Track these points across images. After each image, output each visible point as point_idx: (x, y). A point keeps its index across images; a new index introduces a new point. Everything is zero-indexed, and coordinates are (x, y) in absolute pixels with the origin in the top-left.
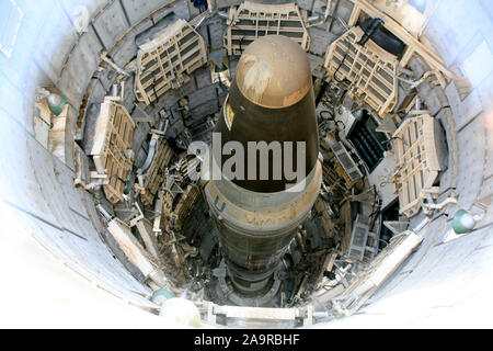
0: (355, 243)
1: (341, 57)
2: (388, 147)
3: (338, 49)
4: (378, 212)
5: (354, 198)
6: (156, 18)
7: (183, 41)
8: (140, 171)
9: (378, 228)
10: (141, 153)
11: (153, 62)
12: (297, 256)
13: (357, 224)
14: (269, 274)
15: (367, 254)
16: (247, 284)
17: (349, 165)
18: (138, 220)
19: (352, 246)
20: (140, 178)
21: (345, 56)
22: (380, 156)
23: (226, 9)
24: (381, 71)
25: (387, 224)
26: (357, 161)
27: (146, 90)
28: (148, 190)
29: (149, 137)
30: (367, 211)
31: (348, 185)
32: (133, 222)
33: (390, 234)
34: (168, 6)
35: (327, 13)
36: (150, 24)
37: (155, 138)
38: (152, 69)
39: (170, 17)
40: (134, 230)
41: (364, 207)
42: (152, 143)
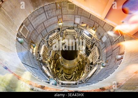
0: (86, 69)
1: (82, 38)
2: (90, 52)
3: (81, 37)
4: (90, 64)
5: (85, 61)
6: (52, 32)
7: (56, 36)
8: (49, 57)
9: (90, 66)
10: (49, 54)
11: (51, 39)
12: (77, 72)
13: (86, 66)
14: (72, 75)
15: (88, 71)
16: (68, 77)
17: (84, 55)
18: (48, 66)
19: (85, 70)
20: (49, 58)
21: (83, 38)
22: (89, 54)
23: (63, 31)
24: (89, 40)
25: (91, 66)
26: (85, 55)
27: (50, 44)
28: (50, 60)
29: (51, 51)
30: (88, 63)
31: (84, 59)
32: (47, 66)
33: (92, 67)
34: (54, 30)
35: (79, 31)
36: (51, 33)
37: (52, 51)
38: (51, 40)
39: (54, 32)
40: (48, 68)
41: (87, 63)
42: (51, 52)
